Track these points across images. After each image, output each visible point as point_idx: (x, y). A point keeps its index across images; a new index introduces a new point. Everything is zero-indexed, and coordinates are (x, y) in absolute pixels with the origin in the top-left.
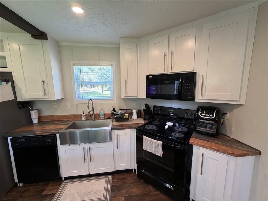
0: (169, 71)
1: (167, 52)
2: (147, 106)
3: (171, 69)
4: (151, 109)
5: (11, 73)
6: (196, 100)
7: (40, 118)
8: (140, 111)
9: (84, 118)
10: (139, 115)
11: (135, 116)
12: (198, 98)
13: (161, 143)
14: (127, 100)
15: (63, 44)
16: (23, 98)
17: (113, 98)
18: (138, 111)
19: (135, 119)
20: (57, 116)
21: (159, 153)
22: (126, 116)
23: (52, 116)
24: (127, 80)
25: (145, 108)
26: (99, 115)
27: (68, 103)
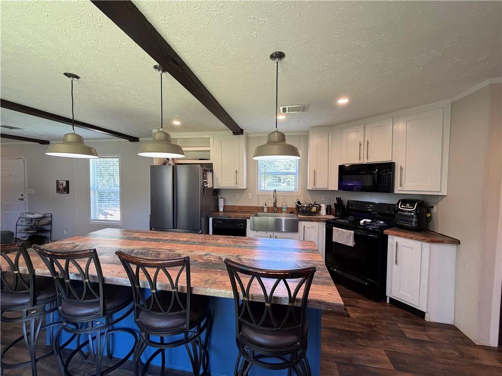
0: (365, 162)
1: (362, 141)
2: (339, 200)
3: (367, 159)
4: (344, 204)
5: (212, 164)
6: (396, 191)
7: (224, 207)
8: (330, 206)
9: (265, 210)
10: (329, 211)
11: (323, 212)
12: (398, 189)
13: (353, 232)
14: (314, 192)
15: (251, 135)
16: (218, 186)
17: (297, 191)
18: (328, 206)
19: (323, 214)
20: (239, 206)
21: (351, 243)
22: (314, 209)
23: (234, 206)
24: (316, 171)
25: (336, 203)
26: (281, 208)
27: (250, 194)
